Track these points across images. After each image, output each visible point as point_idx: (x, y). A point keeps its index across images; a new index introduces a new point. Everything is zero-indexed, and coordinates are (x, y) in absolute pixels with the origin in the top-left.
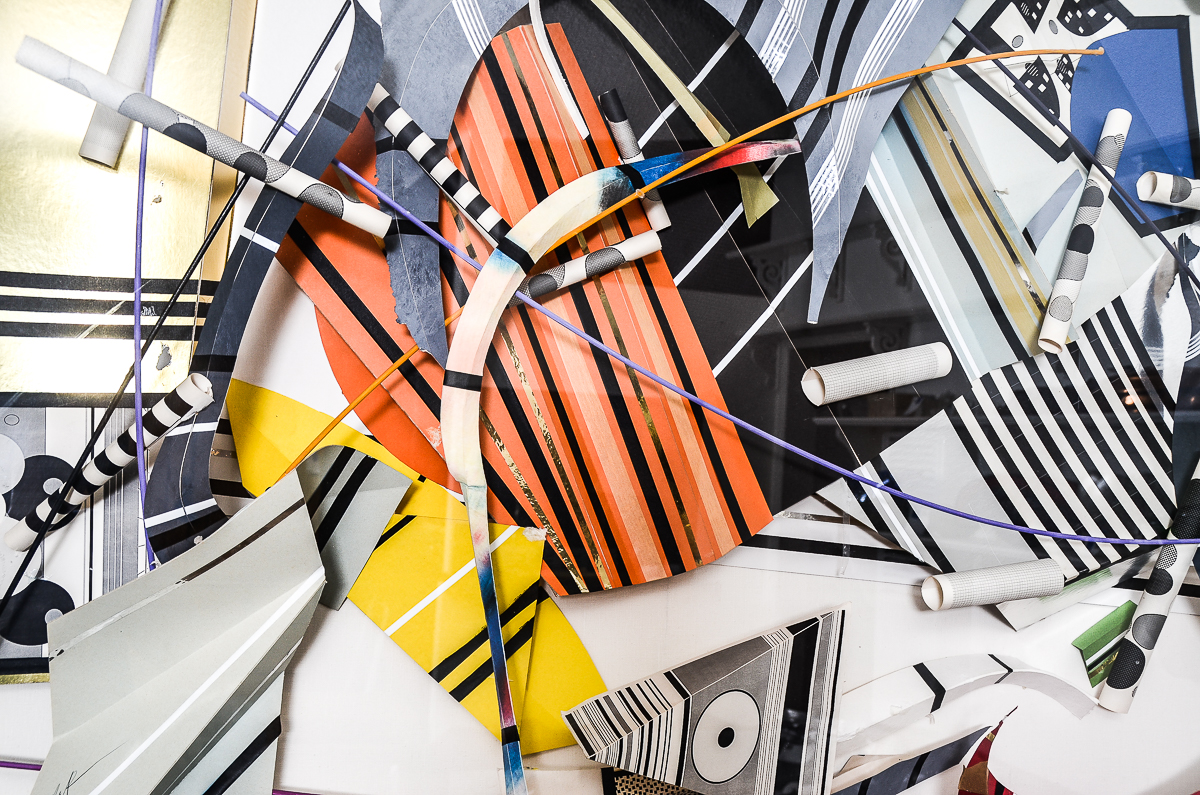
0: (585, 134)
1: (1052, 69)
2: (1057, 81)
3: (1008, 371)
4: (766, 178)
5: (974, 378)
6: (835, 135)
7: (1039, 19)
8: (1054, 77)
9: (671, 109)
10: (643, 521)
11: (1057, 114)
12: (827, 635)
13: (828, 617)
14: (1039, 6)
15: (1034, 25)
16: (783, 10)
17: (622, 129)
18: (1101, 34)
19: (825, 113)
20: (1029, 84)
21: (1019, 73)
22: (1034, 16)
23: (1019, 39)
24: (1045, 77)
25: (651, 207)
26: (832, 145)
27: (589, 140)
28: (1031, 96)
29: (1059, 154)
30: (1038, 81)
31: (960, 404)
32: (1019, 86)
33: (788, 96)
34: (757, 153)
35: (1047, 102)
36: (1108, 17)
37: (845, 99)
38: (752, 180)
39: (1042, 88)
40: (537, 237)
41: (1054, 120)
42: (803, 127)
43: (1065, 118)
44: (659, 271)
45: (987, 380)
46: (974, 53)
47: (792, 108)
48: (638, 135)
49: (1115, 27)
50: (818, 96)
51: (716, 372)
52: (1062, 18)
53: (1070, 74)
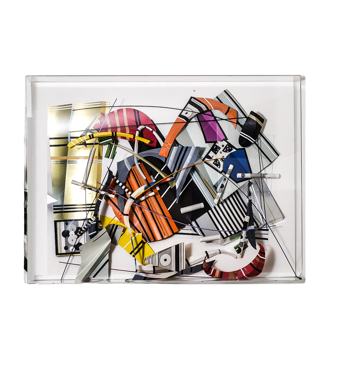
0: (145, 178)
5: (212, 207)
6: (179, 176)
8: (220, 161)
9: (158, 174)
13: (181, 243)
14: (218, 150)
16: (170, 160)
17: (152, 176)
18: (232, 152)
19: (177, 174)
22: (216, 152)
23: (213, 156)
25: (157, 187)
29: (221, 173)
31: (210, 211)
32: (213, 163)
33: (172, 172)
34: (169, 179)
36: (233, 149)
37: (181, 171)
38: (172, 182)
39: (217, 163)
40: (135, 195)
42: (174, 175)
43: (222, 167)
44: (158, 196)
45: (215, 207)
48: (154, 177)
50: (176, 171)
51: (168, 209)
52: (223, 151)
53: (224, 160)
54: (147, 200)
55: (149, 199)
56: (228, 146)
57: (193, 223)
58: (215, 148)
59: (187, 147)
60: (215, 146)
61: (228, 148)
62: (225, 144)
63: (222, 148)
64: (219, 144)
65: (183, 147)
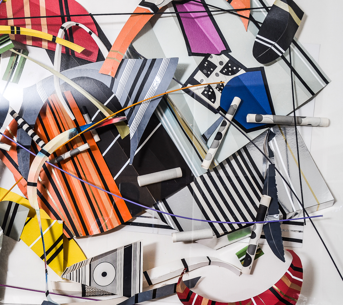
0: (73, 118)
1: (214, 88)
2: (216, 91)
5: (197, 177)
6: (136, 114)
7: (211, 74)
9: (98, 112)
11: (215, 100)
12: (136, 248)
13: (136, 244)
14: (212, 69)
15: (208, 76)
16: (119, 83)
18: (238, 74)
19: (132, 109)
20: (206, 92)
21: (202, 90)
22: (209, 73)
23: (202, 80)
24: (211, 90)
25: (94, 135)
26: (135, 117)
27: (75, 120)
28: (206, 96)
29: (215, 111)
30: (209, 91)
31: (193, 184)
32: (203, 93)
33: (122, 105)
34: (116, 121)
35: (212, 97)
36: (240, 69)
37: (140, 104)
39: (210, 93)
40: (50, 148)
42: (127, 113)
43: (218, 101)
44: (97, 154)
45: (202, 177)
46: (189, 85)
47: (123, 108)
48: (91, 118)
49: (242, 72)
50: (130, 104)
51: (115, 178)
52: (221, 72)
53: (222, 88)
54: (75, 159)
55: (79, 156)
56: (230, 65)
57: (161, 205)
58: (205, 65)
59: (154, 60)
60: (207, 63)
61: (230, 67)
62: (225, 59)
63: (219, 68)
64: (215, 59)
65: (145, 60)
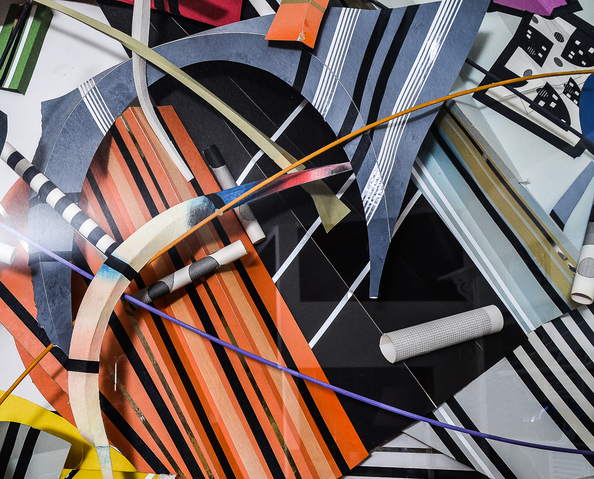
0: (189, 177)
1: (560, 92)
2: (566, 99)
3: (557, 323)
4: (339, 196)
7: (545, 57)
8: (563, 97)
9: (259, 155)
10: (259, 463)
11: (569, 122)
14: (544, 48)
15: (540, 62)
16: (325, 68)
17: (222, 172)
19: (367, 138)
20: (542, 103)
21: (532, 96)
22: (540, 55)
23: (528, 73)
24: (554, 96)
25: (248, 225)
27: (194, 182)
28: (544, 112)
29: (574, 152)
30: (549, 100)
32: (534, 105)
33: (336, 129)
34: (318, 174)
35: (560, 115)
38: (326, 198)
39: (553, 105)
40: (136, 252)
41: (567, 127)
42: (351, 150)
43: (576, 124)
44: (258, 273)
46: (495, 87)
48: (235, 177)
50: (360, 125)
51: (312, 343)
52: (565, 55)
53: (577, 93)
55: (213, 282)
56: (578, 43)
58: (529, 37)
59: (411, 11)
60: (529, 32)
61: (578, 47)
62: (568, 29)
63: (558, 49)
64: (543, 26)
65: (386, 13)
